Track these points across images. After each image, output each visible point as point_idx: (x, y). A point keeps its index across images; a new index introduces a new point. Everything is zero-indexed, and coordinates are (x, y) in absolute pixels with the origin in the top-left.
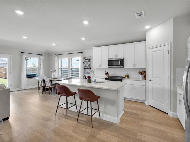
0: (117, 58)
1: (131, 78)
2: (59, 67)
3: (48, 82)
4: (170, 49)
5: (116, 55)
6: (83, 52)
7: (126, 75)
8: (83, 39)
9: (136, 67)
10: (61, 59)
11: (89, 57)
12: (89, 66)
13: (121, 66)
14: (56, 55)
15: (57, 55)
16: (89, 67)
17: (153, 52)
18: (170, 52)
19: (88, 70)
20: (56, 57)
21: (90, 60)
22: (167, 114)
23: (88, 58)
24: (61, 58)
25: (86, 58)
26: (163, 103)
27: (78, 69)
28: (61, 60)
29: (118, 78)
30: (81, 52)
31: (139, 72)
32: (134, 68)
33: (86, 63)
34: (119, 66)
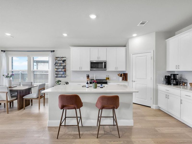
0: (99, 60)
1: (111, 80)
2: (10, 70)
3: (6, 93)
4: (152, 56)
5: (98, 58)
6: (54, 51)
7: (106, 78)
8: (65, 35)
9: (117, 70)
10: (12, 58)
11: (64, 58)
12: (63, 68)
13: (105, 69)
14: (2, 51)
15: (4, 51)
16: (63, 70)
17: (136, 57)
18: (152, 58)
19: (62, 73)
20: (4, 54)
21: (64, 61)
22: (150, 107)
23: (61, 59)
24: (12, 56)
25: (59, 59)
26: (146, 99)
27: (47, 72)
28: (12, 60)
29: (104, 81)
30: (52, 51)
31: (118, 75)
32: (115, 70)
33: (59, 64)
34: (103, 68)
